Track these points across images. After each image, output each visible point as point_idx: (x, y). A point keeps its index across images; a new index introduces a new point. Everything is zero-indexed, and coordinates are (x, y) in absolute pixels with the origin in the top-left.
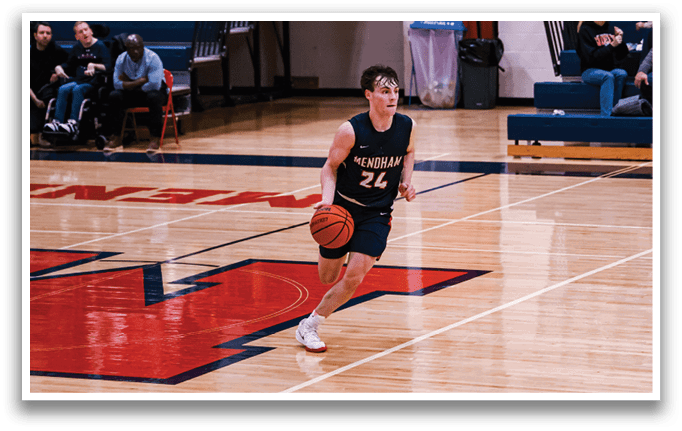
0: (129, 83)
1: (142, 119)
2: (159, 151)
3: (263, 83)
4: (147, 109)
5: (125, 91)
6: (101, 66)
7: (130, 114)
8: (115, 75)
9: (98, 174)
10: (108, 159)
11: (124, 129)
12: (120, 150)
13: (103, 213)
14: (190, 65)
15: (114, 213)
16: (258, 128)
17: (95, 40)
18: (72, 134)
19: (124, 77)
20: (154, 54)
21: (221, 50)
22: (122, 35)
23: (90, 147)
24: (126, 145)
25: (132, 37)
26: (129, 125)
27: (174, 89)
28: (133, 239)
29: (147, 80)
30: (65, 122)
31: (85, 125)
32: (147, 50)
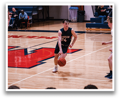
0: (22, 18)
1: (24, 24)
2: (27, 30)
3: (44, 18)
4: (25, 23)
5: (21, 19)
6: (17, 15)
7: (22, 23)
8: (19, 17)
9: (16, 33)
10: (18, 31)
11: (21, 26)
12: (20, 29)
13: (17, 40)
14: (32, 15)
15: (19, 40)
16: (44, 26)
17: (16, 11)
18: (12, 27)
19: (21, 17)
20: (26, 13)
21: (37, 13)
22: (20, 10)
23: (15, 29)
24: (21, 29)
25: (22, 10)
26: (22, 25)
27: (29, 19)
28: (22, 44)
29: (25, 18)
30: (11, 25)
31: (14, 25)
32: (25, 13)
